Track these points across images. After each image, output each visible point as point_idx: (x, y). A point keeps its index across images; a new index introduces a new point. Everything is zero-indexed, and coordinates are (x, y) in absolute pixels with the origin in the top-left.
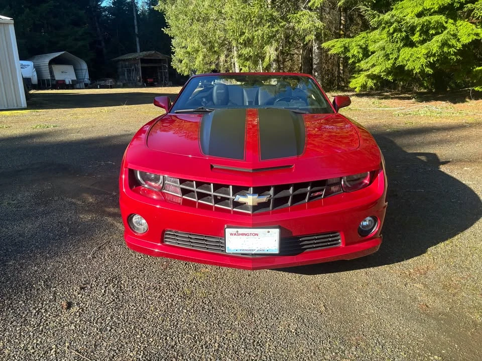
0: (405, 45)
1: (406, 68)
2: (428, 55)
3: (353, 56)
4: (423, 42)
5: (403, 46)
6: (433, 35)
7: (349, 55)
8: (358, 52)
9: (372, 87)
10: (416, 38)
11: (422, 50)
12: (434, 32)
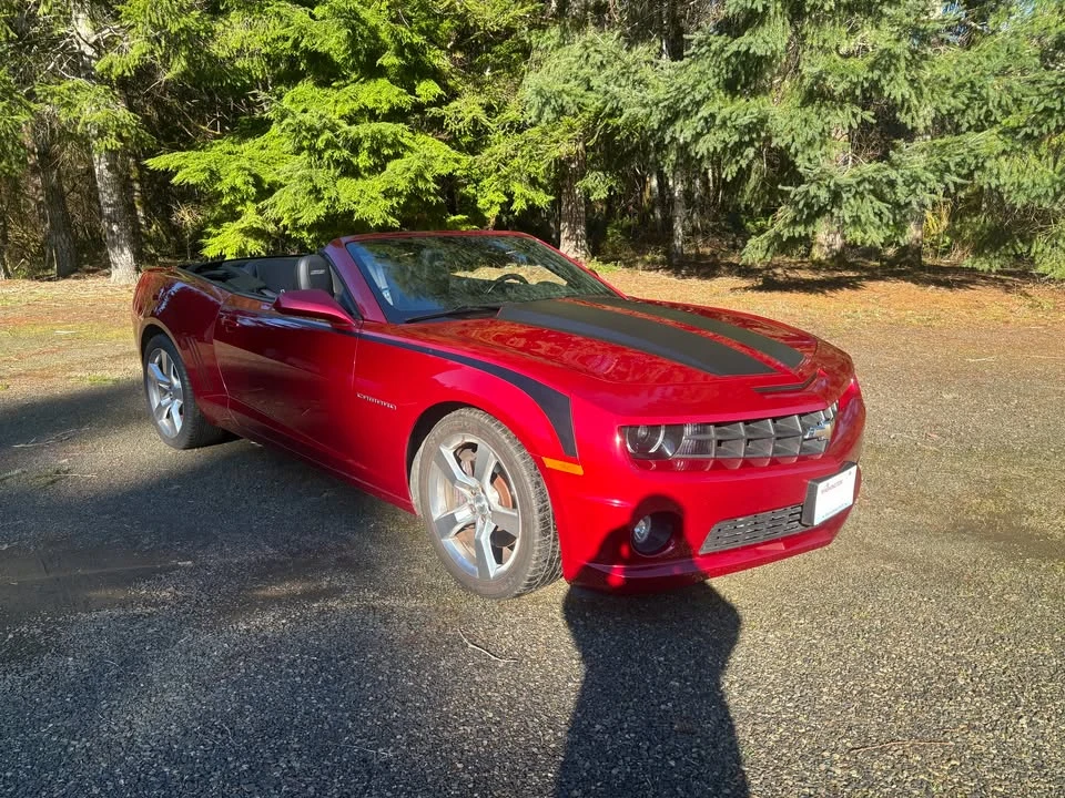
0: (344, 174)
1: (356, 216)
2: (387, 194)
3: (234, 189)
4: (373, 170)
5: (340, 176)
6: (388, 158)
7: (223, 187)
8: (246, 183)
9: (259, 253)
10: (363, 160)
11: (377, 184)
12: (391, 152)
